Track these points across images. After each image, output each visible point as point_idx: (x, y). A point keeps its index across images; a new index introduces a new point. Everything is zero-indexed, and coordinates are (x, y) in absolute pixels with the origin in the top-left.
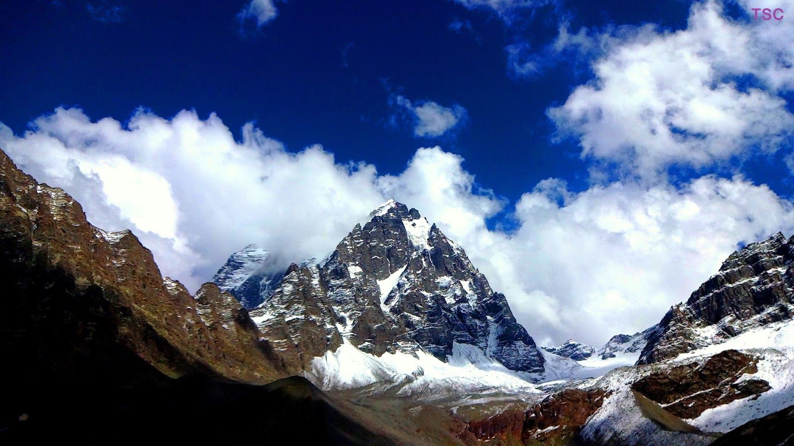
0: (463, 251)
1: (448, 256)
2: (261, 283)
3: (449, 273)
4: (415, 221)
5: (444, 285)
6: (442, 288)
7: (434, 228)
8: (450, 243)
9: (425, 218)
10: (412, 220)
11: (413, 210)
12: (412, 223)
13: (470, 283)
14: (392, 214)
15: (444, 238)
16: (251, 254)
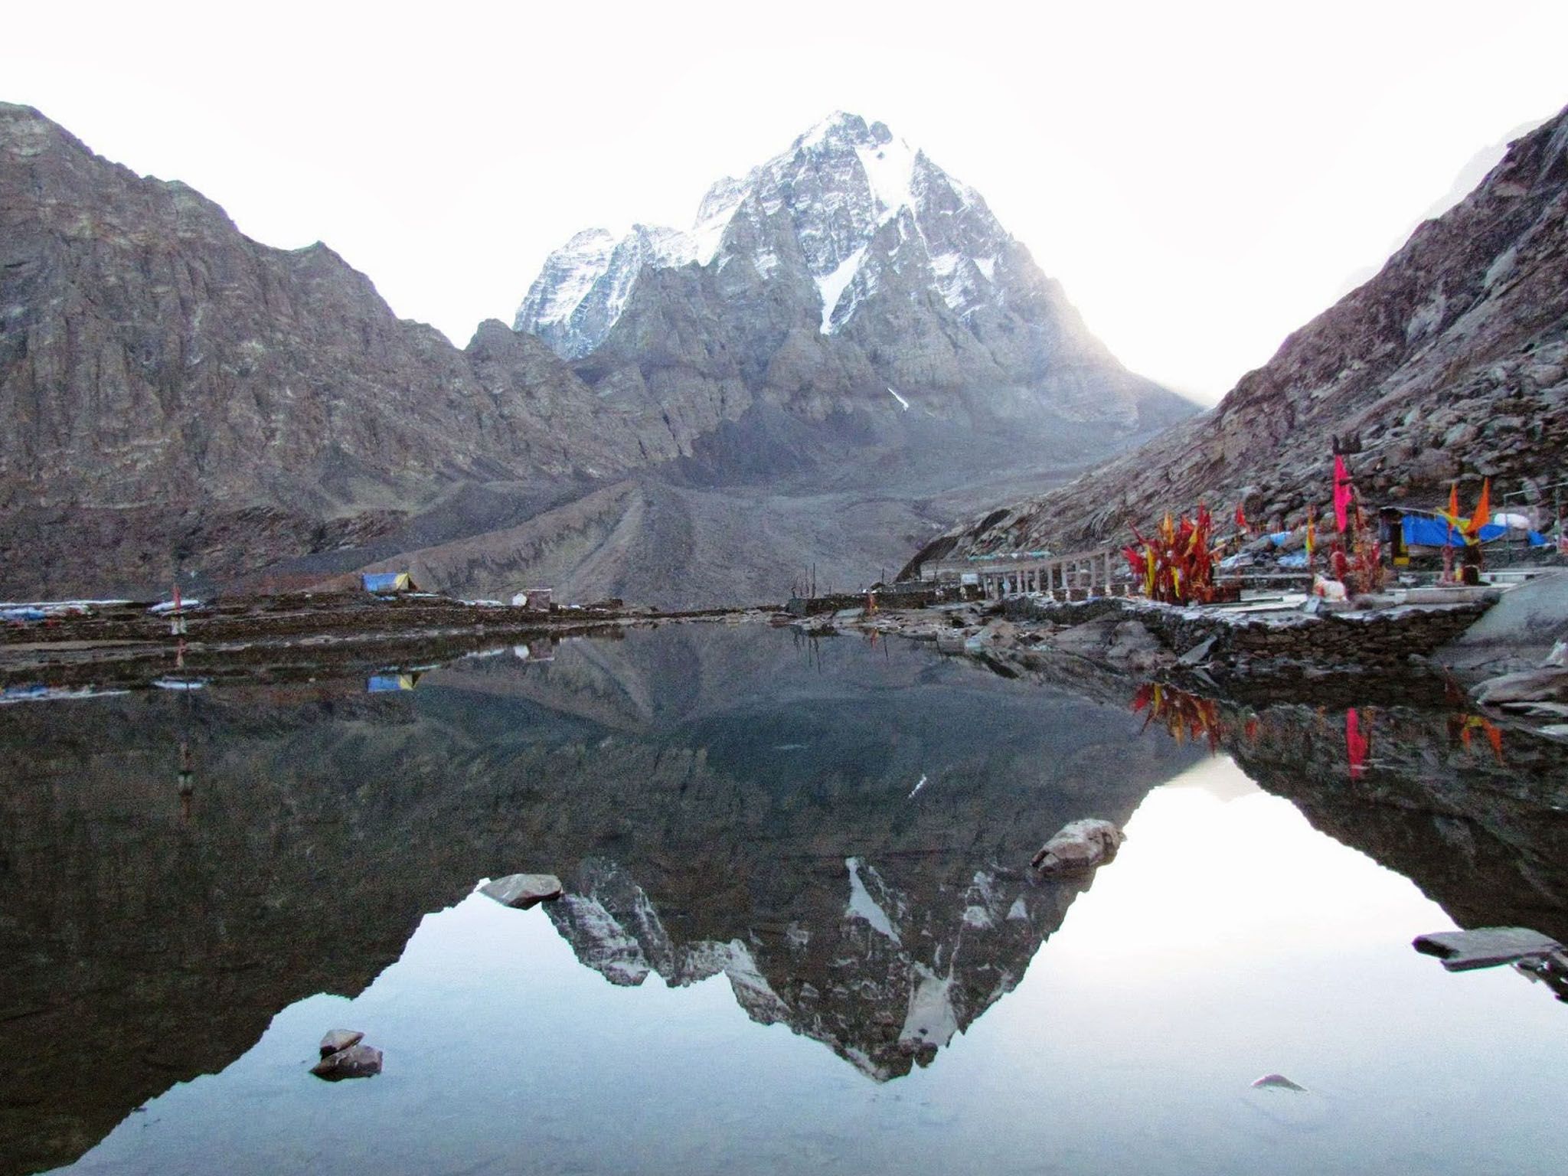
0: (980, 200)
1: (950, 213)
2: (609, 304)
3: (952, 246)
4: (882, 148)
5: (945, 272)
6: (941, 279)
7: (920, 157)
8: (953, 185)
9: (903, 141)
10: (875, 147)
11: (877, 126)
12: (877, 152)
13: (996, 263)
14: (835, 138)
15: (942, 176)
16: (582, 250)
